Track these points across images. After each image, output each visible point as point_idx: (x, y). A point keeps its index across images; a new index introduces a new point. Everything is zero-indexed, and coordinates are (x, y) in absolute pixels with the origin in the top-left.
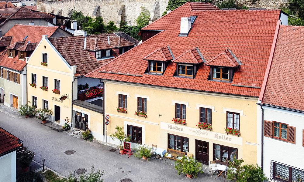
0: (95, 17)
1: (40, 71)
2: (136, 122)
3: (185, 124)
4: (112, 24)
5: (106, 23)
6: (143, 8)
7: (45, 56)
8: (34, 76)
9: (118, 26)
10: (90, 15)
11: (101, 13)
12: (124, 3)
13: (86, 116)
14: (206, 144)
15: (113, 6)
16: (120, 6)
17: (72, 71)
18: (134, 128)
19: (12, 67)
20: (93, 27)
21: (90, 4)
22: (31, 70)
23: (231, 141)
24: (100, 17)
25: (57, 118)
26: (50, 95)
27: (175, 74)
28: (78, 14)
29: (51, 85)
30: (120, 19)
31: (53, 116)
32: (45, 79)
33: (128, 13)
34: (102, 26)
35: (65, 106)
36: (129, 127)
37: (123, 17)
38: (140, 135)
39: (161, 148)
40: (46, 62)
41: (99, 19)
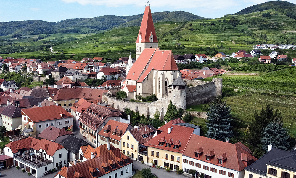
0: (136, 112)
1: (127, 142)
2: (156, 159)
3: (168, 160)
4: (143, 115)
5: (141, 115)
6: (157, 110)
7: (128, 137)
8: (124, 143)
9: (146, 117)
10: (134, 110)
11: (139, 110)
12: (148, 106)
13: (142, 157)
14: (173, 165)
15: (144, 107)
16: (147, 107)
17: (137, 143)
18: (156, 161)
19: (116, 139)
20: (136, 117)
21: (133, 105)
22: (123, 141)
23: (178, 164)
24: (138, 112)
25: (133, 157)
26: (130, 150)
27: (166, 146)
28: (128, 109)
29: (130, 147)
30: (147, 114)
31: (131, 157)
32: (128, 144)
33: (150, 111)
34: (139, 116)
35: (135, 154)
36: (154, 160)
37: (148, 113)
38: (157, 162)
39: (162, 166)
40: (129, 139)
41: (138, 113)
